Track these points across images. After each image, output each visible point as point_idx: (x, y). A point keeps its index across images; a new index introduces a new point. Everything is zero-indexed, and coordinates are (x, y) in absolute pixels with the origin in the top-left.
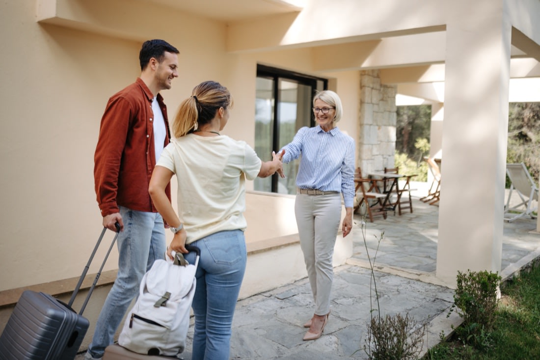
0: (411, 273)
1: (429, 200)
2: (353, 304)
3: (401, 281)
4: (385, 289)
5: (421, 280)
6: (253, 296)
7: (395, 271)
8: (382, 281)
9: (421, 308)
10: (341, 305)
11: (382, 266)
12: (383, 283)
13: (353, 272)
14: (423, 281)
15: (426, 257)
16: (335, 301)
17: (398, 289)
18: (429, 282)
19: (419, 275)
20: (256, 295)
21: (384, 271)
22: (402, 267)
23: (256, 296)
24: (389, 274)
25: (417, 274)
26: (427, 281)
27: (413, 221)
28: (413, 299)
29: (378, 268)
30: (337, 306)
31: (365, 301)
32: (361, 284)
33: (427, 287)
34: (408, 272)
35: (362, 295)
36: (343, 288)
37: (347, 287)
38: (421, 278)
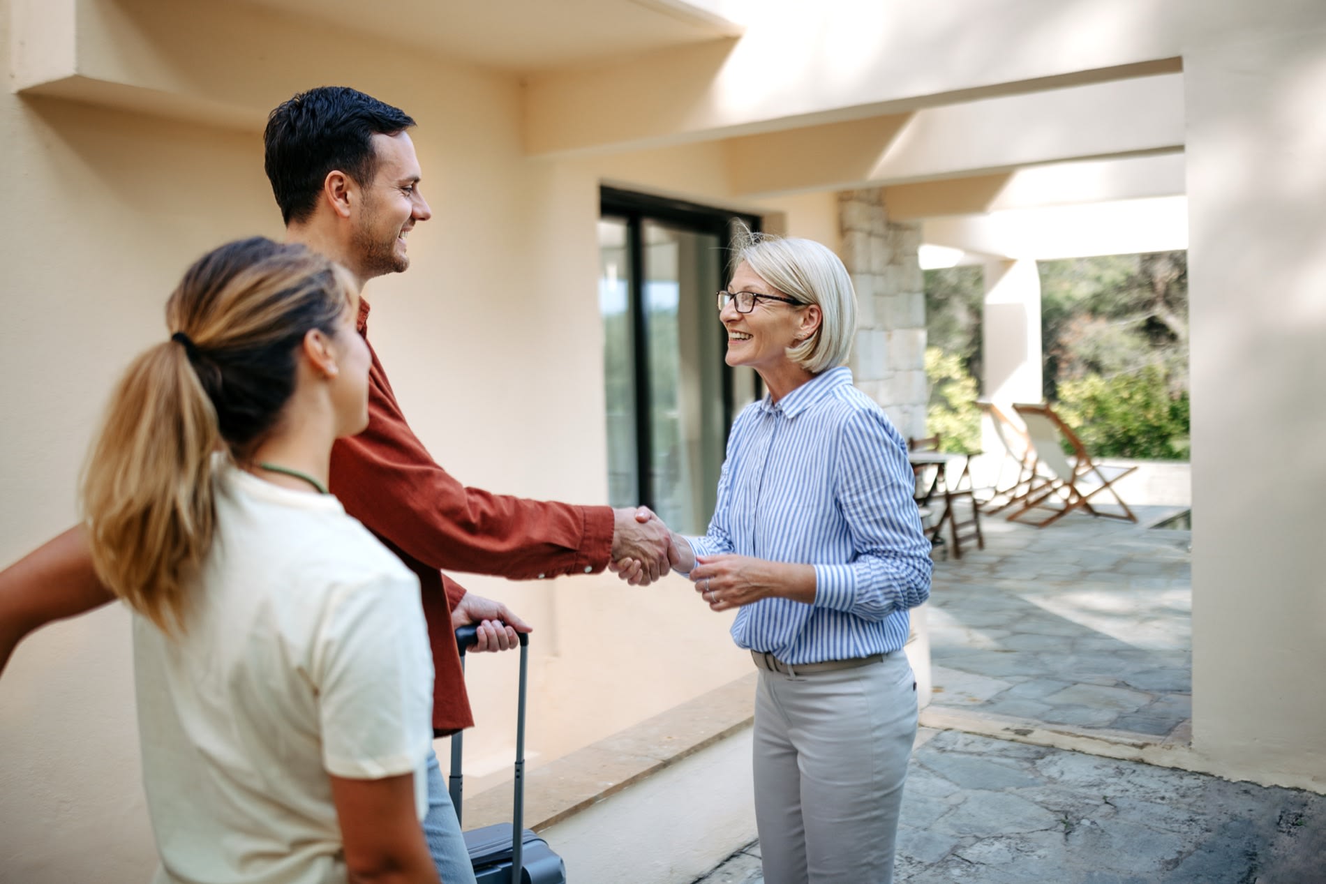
0: (1116, 743)
1: (1001, 508)
2: (1013, 858)
3: (1096, 768)
4: (1071, 801)
5: (1147, 759)
6: (728, 860)
7: (1068, 738)
8: (1045, 773)
9: (1201, 852)
10: (983, 868)
11: (1029, 728)
12: (1051, 780)
13: (952, 751)
14: (1155, 762)
15: (1117, 685)
16: (960, 852)
17: (1105, 798)
18: (1171, 765)
19: (1141, 747)
20: (733, 856)
21: (1034, 741)
22: (1084, 727)
23: (735, 861)
24: (1052, 749)
25: (1134, 745)
26: (1167, 760)
27: (999, 575)
28: (1163, 825)
29: (1018, 732)
30: (973, 870)
31: (1040, 847)
32: (997, 791)
33: (1174, 780)
34: (1106, 741)
35: (1021, 824)
36: (957, 806)
37: (965, 802)
38: (1146, 755)
